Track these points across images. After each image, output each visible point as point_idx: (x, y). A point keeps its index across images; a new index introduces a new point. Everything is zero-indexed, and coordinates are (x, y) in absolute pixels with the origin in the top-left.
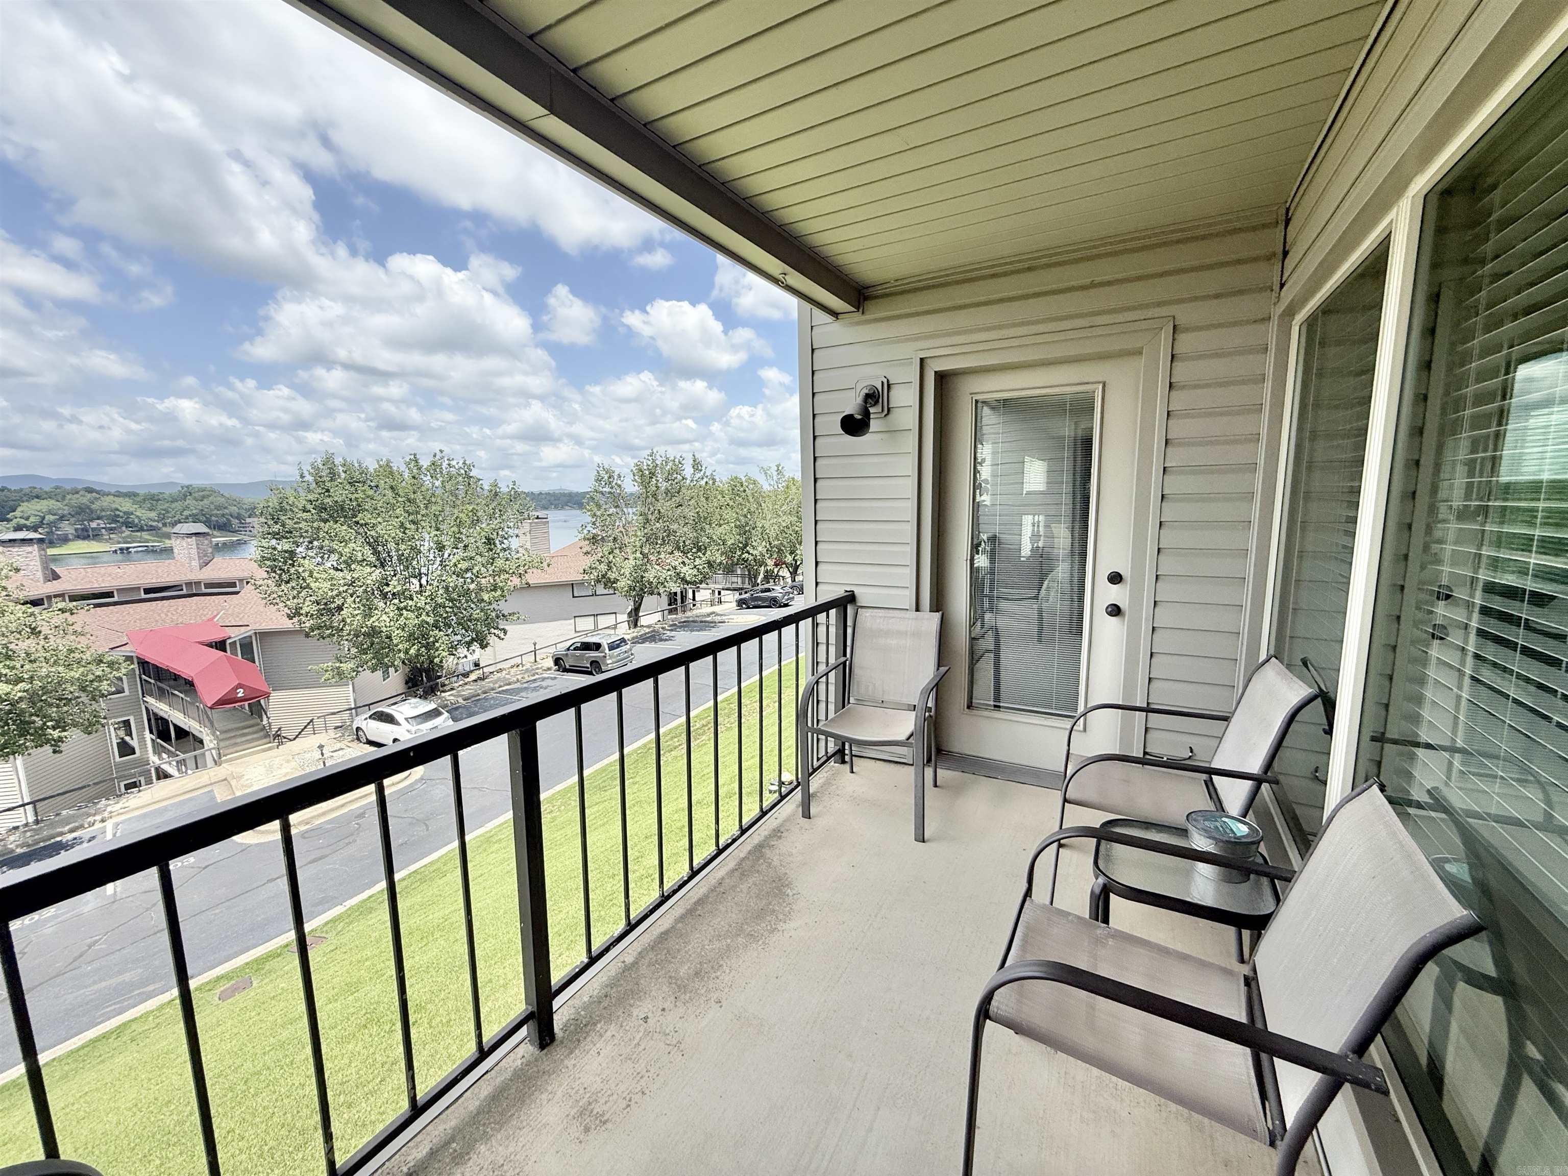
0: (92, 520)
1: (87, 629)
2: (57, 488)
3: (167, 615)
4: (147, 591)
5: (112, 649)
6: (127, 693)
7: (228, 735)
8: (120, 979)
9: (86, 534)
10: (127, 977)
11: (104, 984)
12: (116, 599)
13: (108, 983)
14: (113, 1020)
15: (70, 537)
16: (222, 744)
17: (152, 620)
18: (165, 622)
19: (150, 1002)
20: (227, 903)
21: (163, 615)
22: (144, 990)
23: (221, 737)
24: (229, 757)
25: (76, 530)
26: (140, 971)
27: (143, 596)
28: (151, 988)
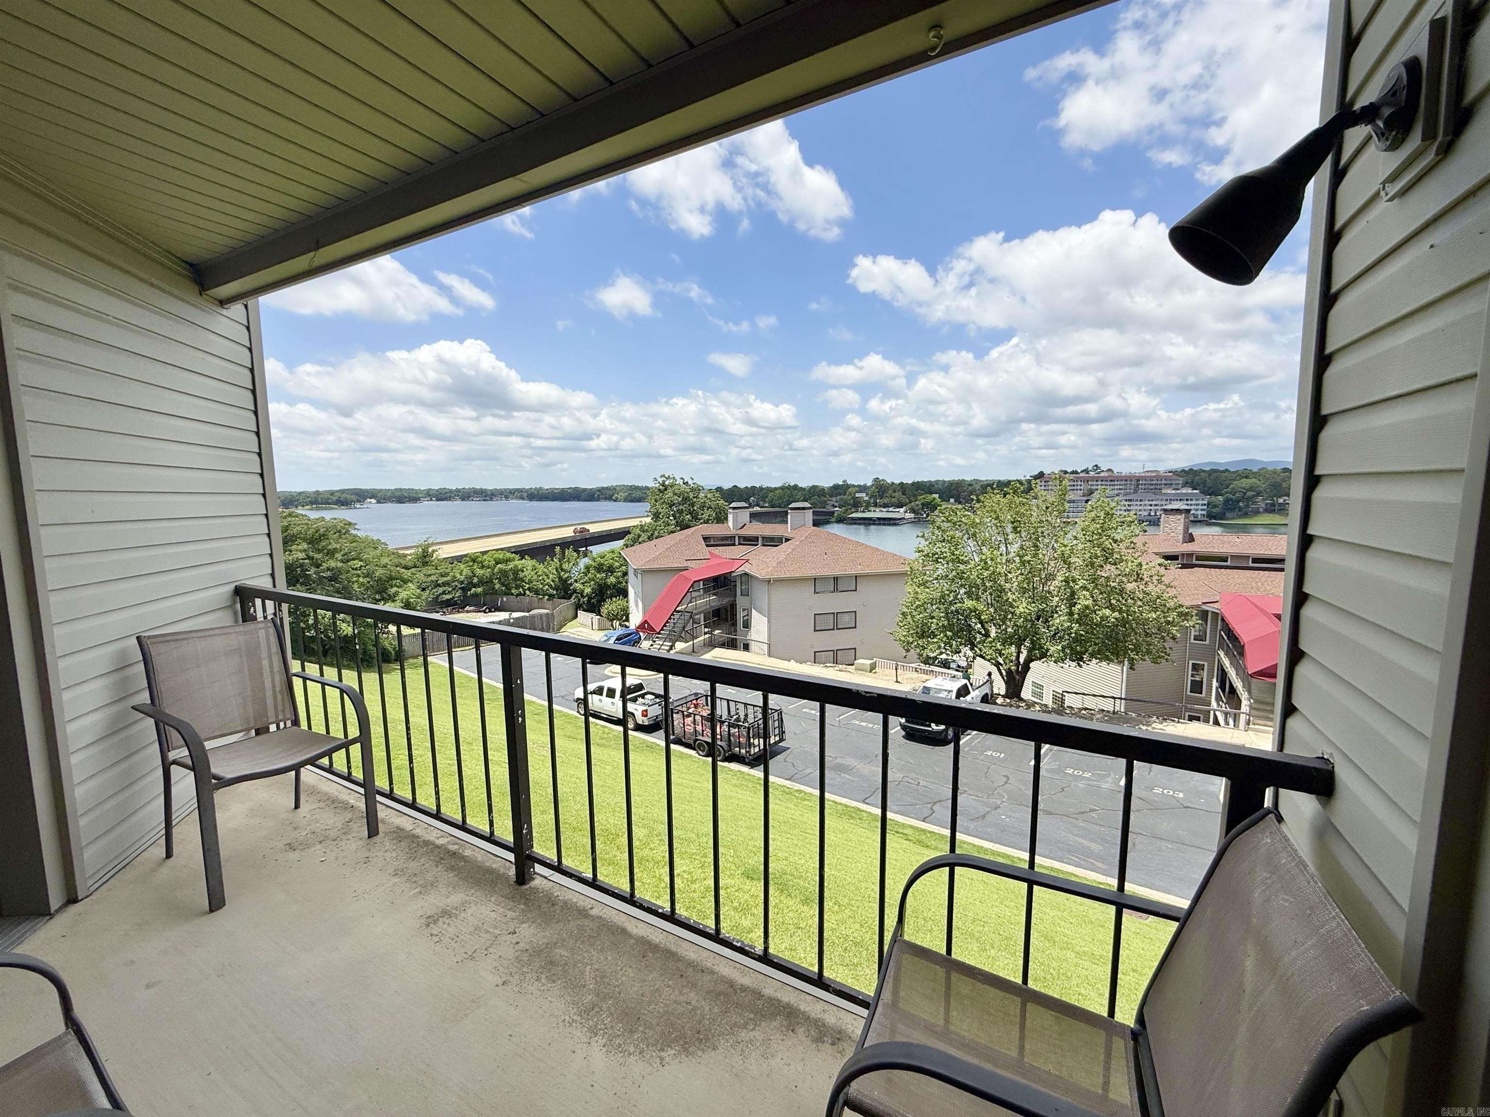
0: (1280, 497)
1: (1174, 584)
2: (1263, 469)
3: (1263, 584)
4: (1255, 560)
5: (1204, 603)
6: (1207, 642)
7: (1261, 706)
8: (1089, 844)
9: (1273, 508)
10: (1094, 846)
11: (1080, 840)
12: (1228, 563)
13: (1084, 841)
14: (1070, 867)
15: (1261, 510)
16: (1254, 712)
17: (1249, 586)
18: (1258, 590)
19: (1093, 873)
20: (1179, 845)
21: (1259, 584)
22: (1096, 863)
23: (1254, 706)
24: (1256, 727)
25: (1267, 504)
26: (1102, 848)
27: (1251, 564)
28: (1099, 865)
